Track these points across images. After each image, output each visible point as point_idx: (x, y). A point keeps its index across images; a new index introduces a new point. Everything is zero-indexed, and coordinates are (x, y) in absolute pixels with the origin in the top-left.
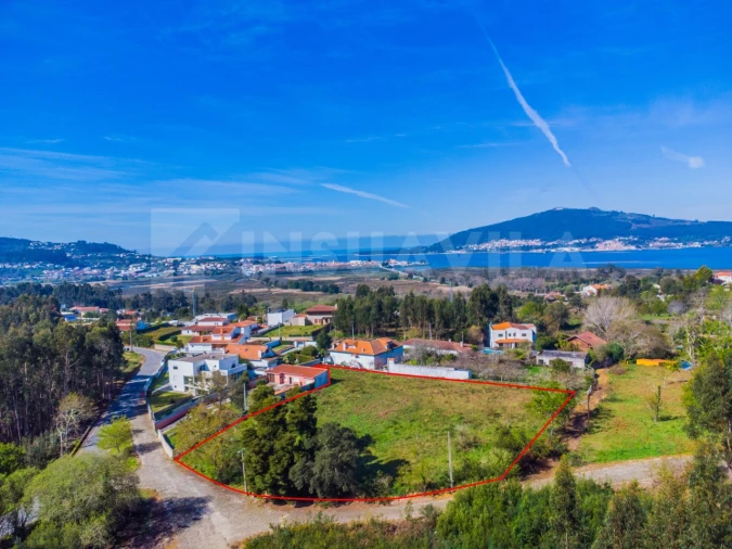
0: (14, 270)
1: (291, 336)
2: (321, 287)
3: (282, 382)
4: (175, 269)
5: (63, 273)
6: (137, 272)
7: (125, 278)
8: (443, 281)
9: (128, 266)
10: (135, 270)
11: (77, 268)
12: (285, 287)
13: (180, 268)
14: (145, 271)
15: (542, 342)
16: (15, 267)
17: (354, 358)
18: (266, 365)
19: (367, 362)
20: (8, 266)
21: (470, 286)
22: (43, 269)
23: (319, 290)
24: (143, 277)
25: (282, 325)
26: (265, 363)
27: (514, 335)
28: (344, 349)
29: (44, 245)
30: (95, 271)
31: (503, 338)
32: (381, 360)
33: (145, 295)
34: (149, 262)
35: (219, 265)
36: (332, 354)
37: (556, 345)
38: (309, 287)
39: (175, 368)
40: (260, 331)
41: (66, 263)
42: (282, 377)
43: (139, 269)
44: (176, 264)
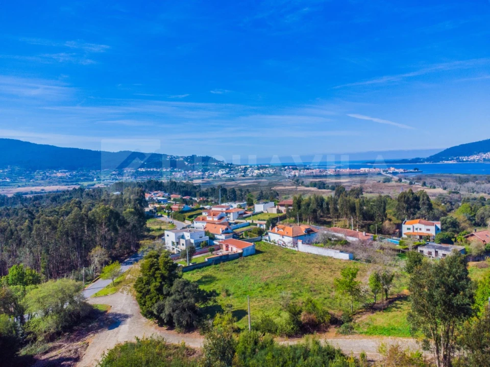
0: (158, 172)
1: (259, 220)
2: (330, 186)
3: (227, 250)
4: (245, 172)
5: (183, 174)
6: (223, 174)
7: (215, 177)
8: (424, 184)
9: (218, 170)
10: (222, 173)
11: (190, 171)
12: (307, 186)
13: (248, 172)
14: (227, 173)
15: (441, 237)
16: (159, 170)
17: (281, 238)
18: (224, 238)
19: (288, 240)
20: (155, 170)
21: (445, 189)
22: (172, 172)
23: (328, 189)
24: (225, 177)
25: (262, 212)
26: (223, 237)
27: (420, 229)
28: (276, 231)
29: (174, 157)
30: (199, 173)
31: (411, 231)
32: (295, 240)
33: (212, 189)
34: (230, 168)
35: (271, 171)
36: (269, 234)
37: (453, 240)
38: (322, 186)
39: (168, 236)
40: (244, 216)
41: (185, 168)
42: (227, 246)
43: (224, 172)
44: (246, 169)
